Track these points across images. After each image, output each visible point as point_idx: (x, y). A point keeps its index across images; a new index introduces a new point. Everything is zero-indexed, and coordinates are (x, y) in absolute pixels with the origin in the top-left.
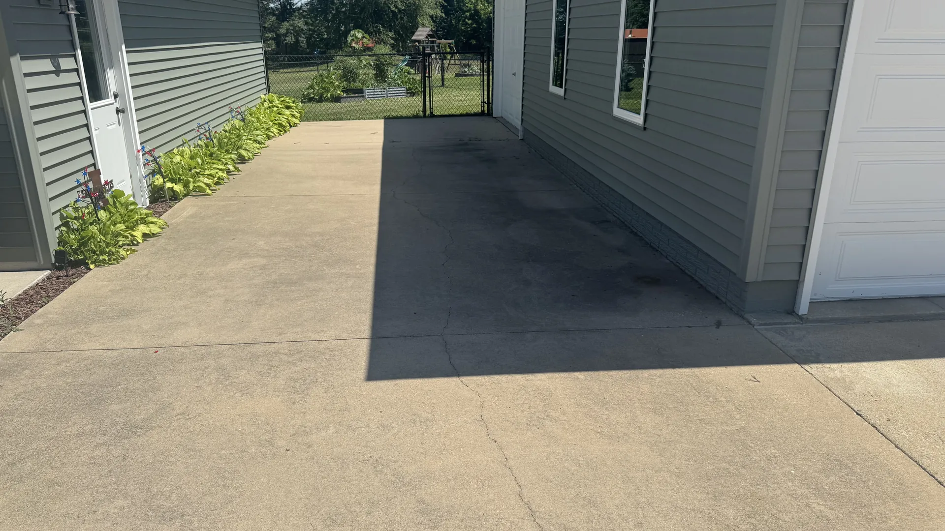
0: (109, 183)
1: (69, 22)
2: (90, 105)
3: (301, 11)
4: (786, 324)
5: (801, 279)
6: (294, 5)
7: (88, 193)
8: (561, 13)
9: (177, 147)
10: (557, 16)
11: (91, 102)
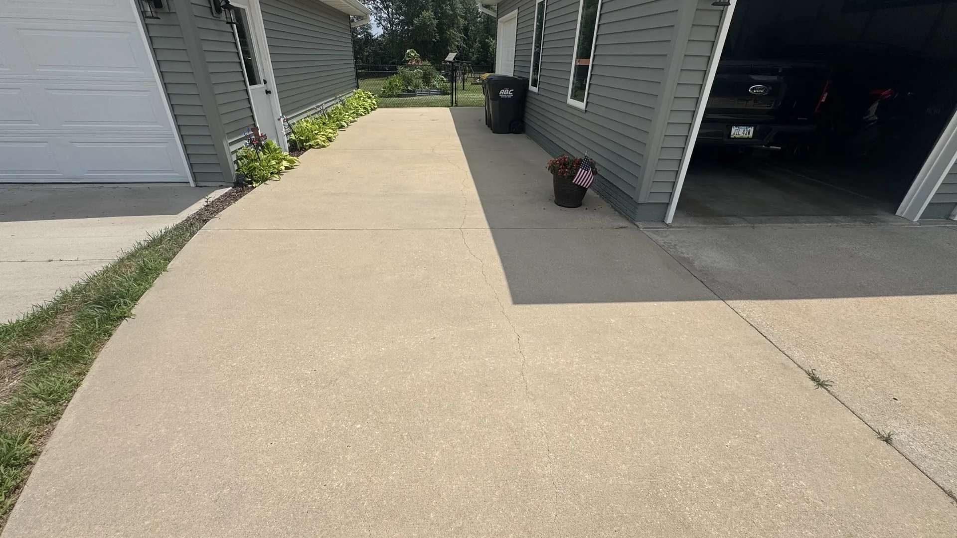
0: (265, 136)
1: (237, 49)
2: (250, 88)
3: (377, 41)
4: (659, 228)
5: (670, 203)
6: (373, 36)
7: (251, 143)
8: (537, 47)
9: (305, 118)
10: (535, 49)
11: (250, 85)
